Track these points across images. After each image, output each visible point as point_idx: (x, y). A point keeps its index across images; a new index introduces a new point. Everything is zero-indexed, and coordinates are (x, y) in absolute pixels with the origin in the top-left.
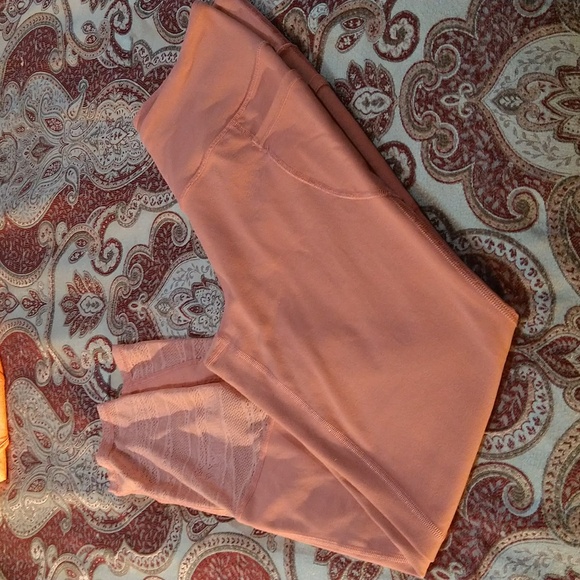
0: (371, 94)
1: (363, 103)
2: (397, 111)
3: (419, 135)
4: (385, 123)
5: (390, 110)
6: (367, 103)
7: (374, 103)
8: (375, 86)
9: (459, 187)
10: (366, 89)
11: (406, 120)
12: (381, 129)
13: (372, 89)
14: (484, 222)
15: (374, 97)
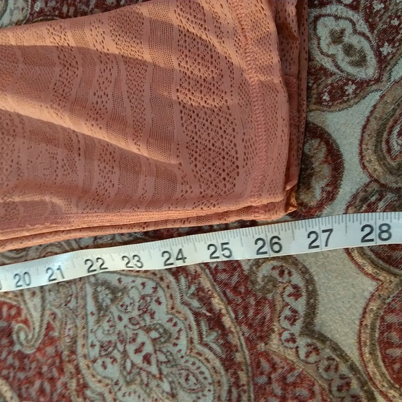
0: (355, 31)
1: (332, 33)
2: (373, 98)
3: (375, 167)
4: (339, 96)
5: (363, 86)
6: (337, 38)
7: (349, 50)
8: (372, 27)
9: (370, 286)
10: (356, 17)
11: (374, 125)
12: (326, 97)
13: (362, 26)
14: (361, 355)
15: (355, 40)
